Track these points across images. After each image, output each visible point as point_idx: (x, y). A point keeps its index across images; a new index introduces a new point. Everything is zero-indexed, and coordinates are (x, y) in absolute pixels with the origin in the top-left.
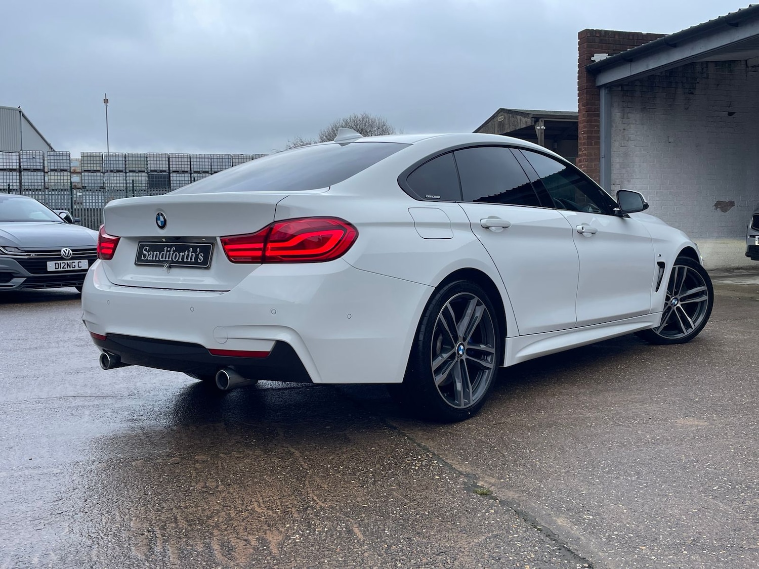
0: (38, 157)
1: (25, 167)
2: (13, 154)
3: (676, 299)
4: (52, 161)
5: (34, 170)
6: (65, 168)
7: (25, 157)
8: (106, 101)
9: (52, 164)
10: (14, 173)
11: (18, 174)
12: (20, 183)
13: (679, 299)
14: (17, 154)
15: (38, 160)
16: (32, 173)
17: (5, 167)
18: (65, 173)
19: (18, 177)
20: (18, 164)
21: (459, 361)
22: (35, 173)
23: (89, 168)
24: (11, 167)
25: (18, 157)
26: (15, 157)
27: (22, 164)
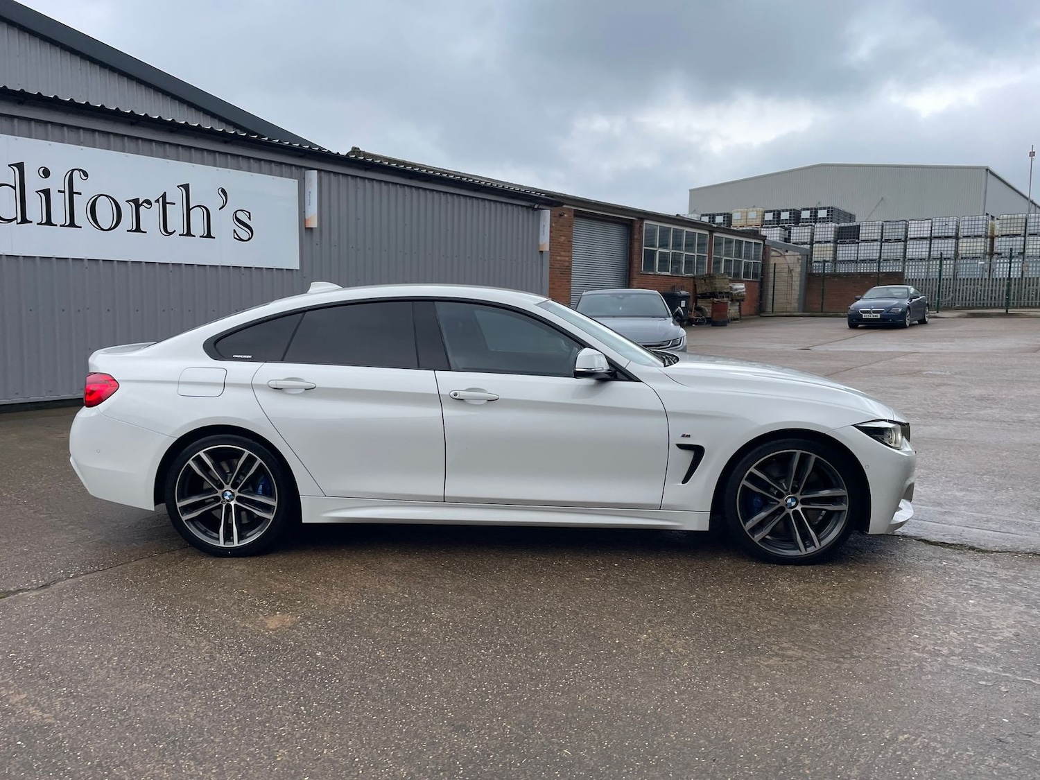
0: (951, 223)
1: (936, 235)
2: (926, 221)
3: (795, 499)
4: (966, 227)
5: (945, 237)
6: (980, 234)
7: (937, 224)
8: (1032, 154)
9: (966, 230)
10: (925, 242)
11: (928, 242)
12: (930, 252)
13: (799, 500)
14: (930, 221)
15: (951, 227)
16: (943, 241)
17: (916, 236)
18: (979, 239)
19: (928, 246)
20: (929, 232)
21: (224, 506)
22: (946, 241)
23: (1008, 233)
24: (922, 236)
25: (930, 225)
26: (927, 224)
27: (933, 232)
